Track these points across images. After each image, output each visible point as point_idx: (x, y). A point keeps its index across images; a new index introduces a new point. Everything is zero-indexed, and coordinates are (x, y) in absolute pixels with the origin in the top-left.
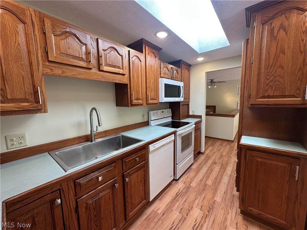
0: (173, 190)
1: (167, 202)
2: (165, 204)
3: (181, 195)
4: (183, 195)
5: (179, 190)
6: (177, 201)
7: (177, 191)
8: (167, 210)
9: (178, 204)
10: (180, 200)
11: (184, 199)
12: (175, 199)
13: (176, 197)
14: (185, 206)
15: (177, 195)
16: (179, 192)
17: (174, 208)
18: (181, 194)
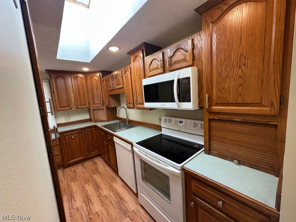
0: (129, 197)
1: (118, 190)
2: (118, 188)
3: (119, 202)
4: (118, 203)
5: (126, 203)
6: (116, 197)
7: (125, 200)
8: (112, 188)
9: (113, 196)
10: (115, 199)
11: (114, 203)
12: (118, 195)
13: (119, 197)
14: (107, 201)
15: (121, 198)
16: (124, 201)
17: (111, 193)
18: (121, 202)
